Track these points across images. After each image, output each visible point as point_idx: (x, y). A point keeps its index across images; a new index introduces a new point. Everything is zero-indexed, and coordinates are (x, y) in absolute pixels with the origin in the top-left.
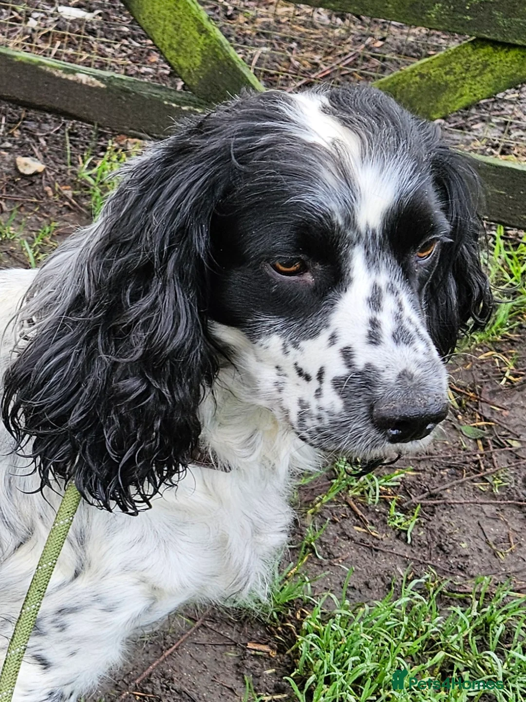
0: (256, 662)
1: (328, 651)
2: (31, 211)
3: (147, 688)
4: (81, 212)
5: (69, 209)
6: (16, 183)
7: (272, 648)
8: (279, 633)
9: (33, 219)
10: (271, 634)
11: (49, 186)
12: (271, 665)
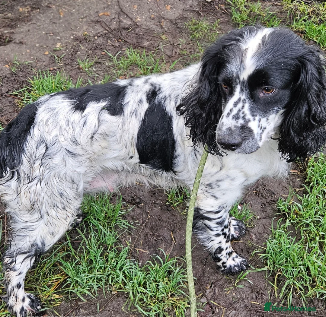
0: (293, 177)
1: (317, 173)
2: (211, 15)
3: (257, 190)
4: (228, 14)
5: (224, 13)
6: (205, 5)
7: (299, 171)
8: (301, 166)
9: (212, 18)
10: (298, 166)
11: (217, 5)
12: (299, 177)
